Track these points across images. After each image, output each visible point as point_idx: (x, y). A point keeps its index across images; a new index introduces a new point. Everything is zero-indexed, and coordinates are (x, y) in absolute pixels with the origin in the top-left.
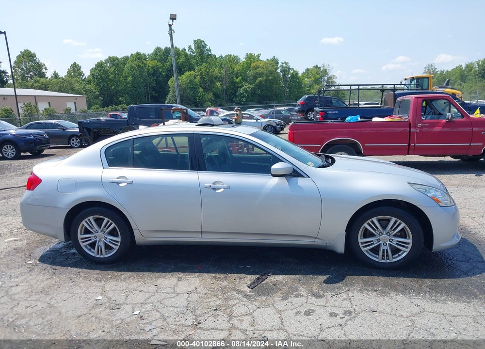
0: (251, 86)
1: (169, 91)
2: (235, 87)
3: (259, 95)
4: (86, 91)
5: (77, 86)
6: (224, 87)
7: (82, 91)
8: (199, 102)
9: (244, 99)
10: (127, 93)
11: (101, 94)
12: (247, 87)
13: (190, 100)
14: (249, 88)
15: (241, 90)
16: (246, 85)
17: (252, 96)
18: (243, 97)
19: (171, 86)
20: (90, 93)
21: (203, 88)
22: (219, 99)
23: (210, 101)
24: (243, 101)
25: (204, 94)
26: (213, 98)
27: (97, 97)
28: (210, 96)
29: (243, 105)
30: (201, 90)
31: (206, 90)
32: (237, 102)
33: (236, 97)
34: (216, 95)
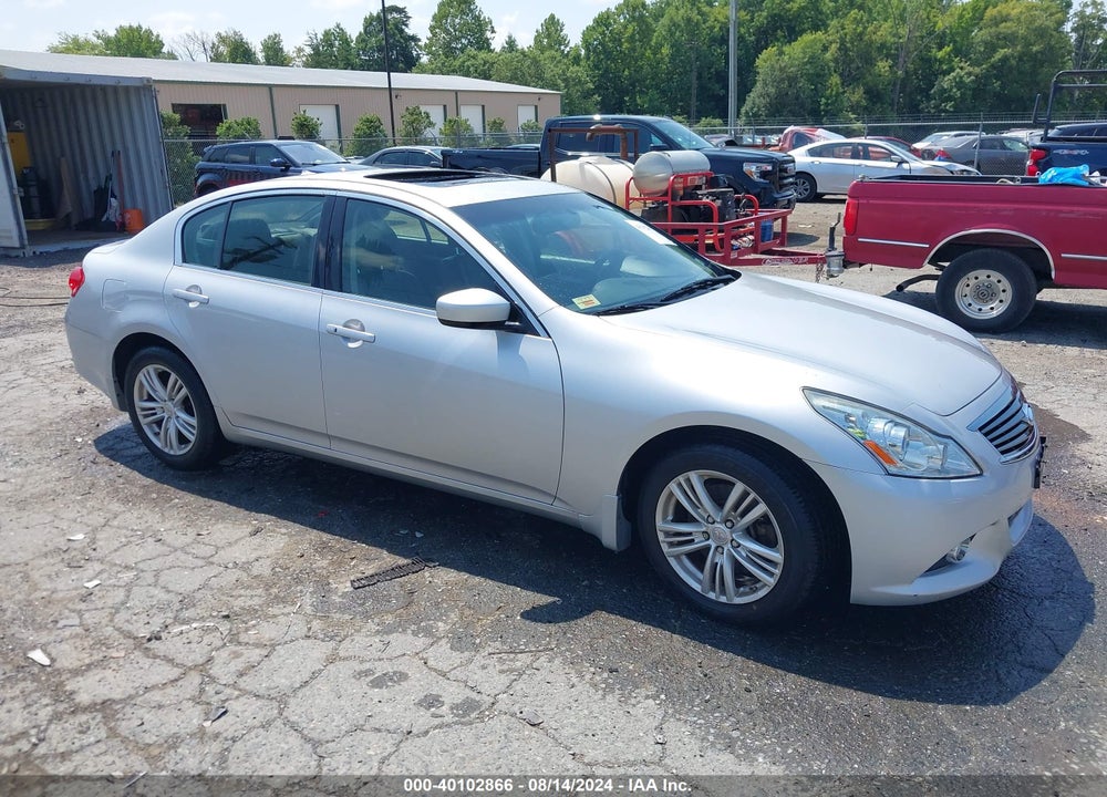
0: (977, 70)
1: (755, 82)
2: (929, 71)
3: (998, 96)
4: (565, 80)
5: (551, 70)
6: (900, 72)
7: (559, 81)
8: (826, 112)
9: (949, 106)
10: (657, 87)
11: (598, 89)
12: (964, 71)
13: (802, 106)
14: (970, 74)
15: (946, 82)
16: (962, 68)
17: (974, 97)
18: (950, 99)
19: (760, 70)
20: (575, 85)
21: (841, 75)
22: (879, 105)
23: (853, 109)
24: (946, 111)
25: (841, 90)
26: (864, 103)
27: (587, 95)
28: (857, 95)
29: (943, 120)
30: (835, 79)
31: (849, 79)
32: (929, 112)
33: (929, 98)
34: (874, 95)
